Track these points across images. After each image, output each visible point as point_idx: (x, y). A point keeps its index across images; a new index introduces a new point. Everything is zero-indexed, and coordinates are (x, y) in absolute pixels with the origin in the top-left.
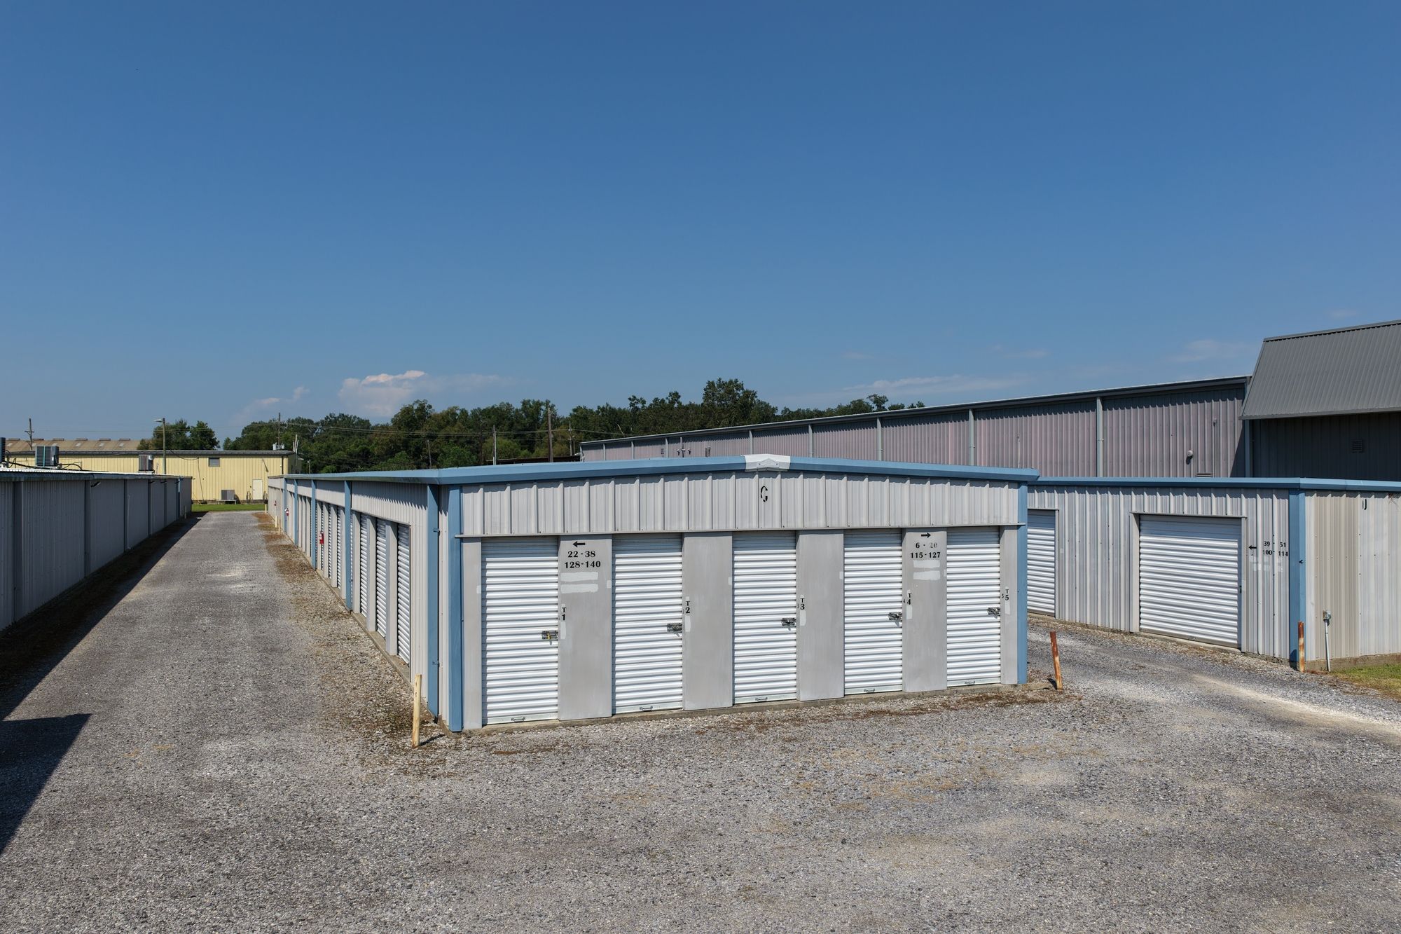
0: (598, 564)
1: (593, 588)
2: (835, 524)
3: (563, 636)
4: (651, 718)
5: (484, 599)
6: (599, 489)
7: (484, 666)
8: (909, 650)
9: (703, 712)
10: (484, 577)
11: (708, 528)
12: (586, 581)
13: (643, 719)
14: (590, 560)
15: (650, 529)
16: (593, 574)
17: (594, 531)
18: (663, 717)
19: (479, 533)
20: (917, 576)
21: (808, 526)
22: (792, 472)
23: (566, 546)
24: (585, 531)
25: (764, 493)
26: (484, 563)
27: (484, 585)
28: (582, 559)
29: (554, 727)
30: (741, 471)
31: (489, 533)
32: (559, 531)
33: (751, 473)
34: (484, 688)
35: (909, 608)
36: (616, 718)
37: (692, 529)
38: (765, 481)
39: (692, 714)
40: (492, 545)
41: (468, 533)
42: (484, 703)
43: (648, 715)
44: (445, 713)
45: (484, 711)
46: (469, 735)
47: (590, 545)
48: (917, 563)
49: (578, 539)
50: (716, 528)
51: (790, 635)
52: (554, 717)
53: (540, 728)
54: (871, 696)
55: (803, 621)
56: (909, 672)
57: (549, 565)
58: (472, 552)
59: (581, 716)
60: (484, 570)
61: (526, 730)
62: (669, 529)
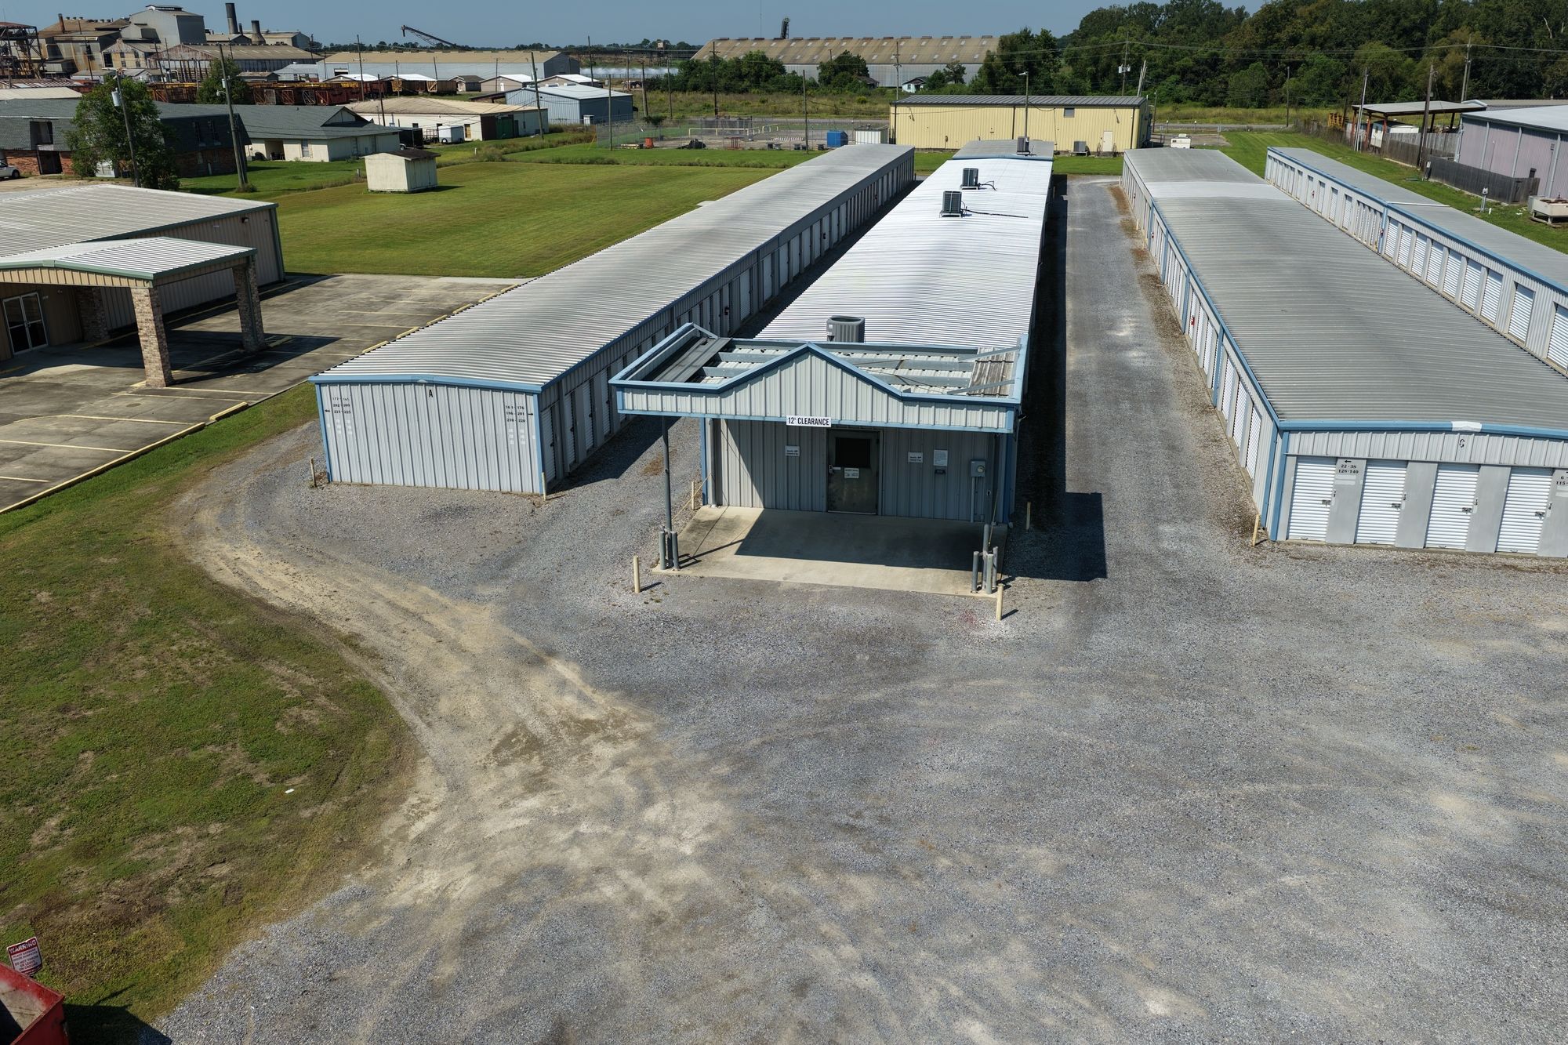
0: (1357, 472)
1: (1353, 483)
2: (1506, 462)
3: (1333, 503)
4: (1375, 548)
5: (1295, 482)
6: (1362, 436)
7: (1291, 513)
8: (1545, 534)
9: (1405, 550)
10: (1296, 472)
11: (1423, 459)
12: (1350, 480)
13: (1370, 548)
14: (1353, 469)
15: (1389, 457)
16: (1354, 477)
17: (1357, 456)
18: (1381, 549)
19: (1296, 453)
20: (1558, 494)
21: (1488, 462)
22: (1482, 433)
23: (1341, 462)
24: (1352, 456)
25: (1462, 443)
26: (1297, 465)
27: (1295, 475)
28: (1348, 469)
29: (1322, 546)
30: (1449, 431)
31: (1301, 454)
32: (1338, 455)
33: (1456, 433)
34: (1289, 522)
35: (1549, 512)
36: (1356, 545)
37: (1414, 459)
38: (1462, 436)
39: (1398, 549)
40: (1301, 458)
41: (1290, 452)
42: (1288, 529)
43: (1374, 546)
44: (1269, 529)
45: (1288, 532)
46: (1279, 543)
47: (1354, 462)
48: (1559, 487)
49: (1347, 460)
50: (1428, 460)
51: (1467, 517)
52: (1323, 540)
53: (1315, 545)
54: (1514, 554)
55: (1475, 511)
56: (1542, 546)
57: (1330, 469)
58: (1291, 461)
59: (1336, 542)
60: (1296, 469)
61: (1307, 545)
62: (1400, 458)
